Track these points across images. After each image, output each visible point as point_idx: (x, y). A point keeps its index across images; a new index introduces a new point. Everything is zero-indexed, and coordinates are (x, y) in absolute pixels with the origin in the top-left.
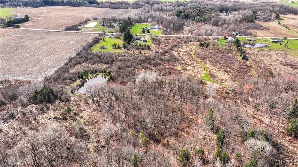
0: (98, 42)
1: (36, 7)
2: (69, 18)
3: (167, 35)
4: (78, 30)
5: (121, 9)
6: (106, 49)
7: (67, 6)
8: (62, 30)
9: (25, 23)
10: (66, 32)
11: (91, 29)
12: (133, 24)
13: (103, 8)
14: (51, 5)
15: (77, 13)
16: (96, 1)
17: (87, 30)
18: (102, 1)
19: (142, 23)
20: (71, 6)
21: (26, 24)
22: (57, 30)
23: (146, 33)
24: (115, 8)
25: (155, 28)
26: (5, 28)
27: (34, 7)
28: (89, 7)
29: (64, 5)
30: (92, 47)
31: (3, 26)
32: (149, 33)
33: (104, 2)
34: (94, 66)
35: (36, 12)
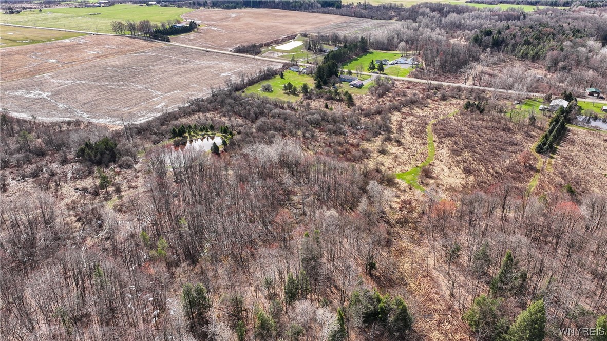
0: (269, 79)
1: (228, 8)
2: (263, 31)
3: (418, 78)
4: (257, 54)
5: (376, 21)
6: (272, 92)
7: (279, 8)
8: (231, 51)
9: (185, 34)
10: (234, 55)
11: (280, 54)
12: (371, 50)
13: (342, 15)
14: (254, 7)
15: (284, 23)
16: (341, 2)
17: (272, 55)
18: (353, 3)
19: (390, 50)
20: (286, 9)
21: (186, 36)
22: (223, 50)
23: (376, 70)
24: (364, 17)
25: (405, 63)
26: (148, 40)
27: (224, 8)
28: (318, 12)
29: (274, 8)
30: (251, 85)
31: (147, 37)
32: (382, 72)
33: (355, 4)
34: (223, 119)
35: (217, 17)
